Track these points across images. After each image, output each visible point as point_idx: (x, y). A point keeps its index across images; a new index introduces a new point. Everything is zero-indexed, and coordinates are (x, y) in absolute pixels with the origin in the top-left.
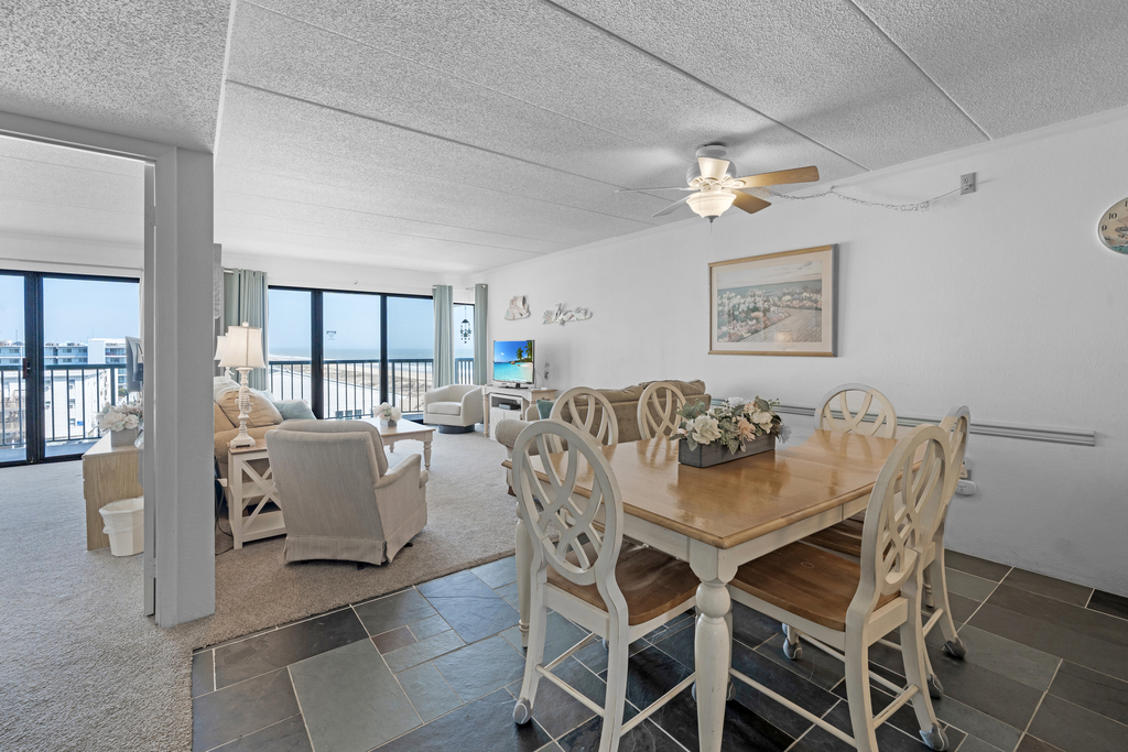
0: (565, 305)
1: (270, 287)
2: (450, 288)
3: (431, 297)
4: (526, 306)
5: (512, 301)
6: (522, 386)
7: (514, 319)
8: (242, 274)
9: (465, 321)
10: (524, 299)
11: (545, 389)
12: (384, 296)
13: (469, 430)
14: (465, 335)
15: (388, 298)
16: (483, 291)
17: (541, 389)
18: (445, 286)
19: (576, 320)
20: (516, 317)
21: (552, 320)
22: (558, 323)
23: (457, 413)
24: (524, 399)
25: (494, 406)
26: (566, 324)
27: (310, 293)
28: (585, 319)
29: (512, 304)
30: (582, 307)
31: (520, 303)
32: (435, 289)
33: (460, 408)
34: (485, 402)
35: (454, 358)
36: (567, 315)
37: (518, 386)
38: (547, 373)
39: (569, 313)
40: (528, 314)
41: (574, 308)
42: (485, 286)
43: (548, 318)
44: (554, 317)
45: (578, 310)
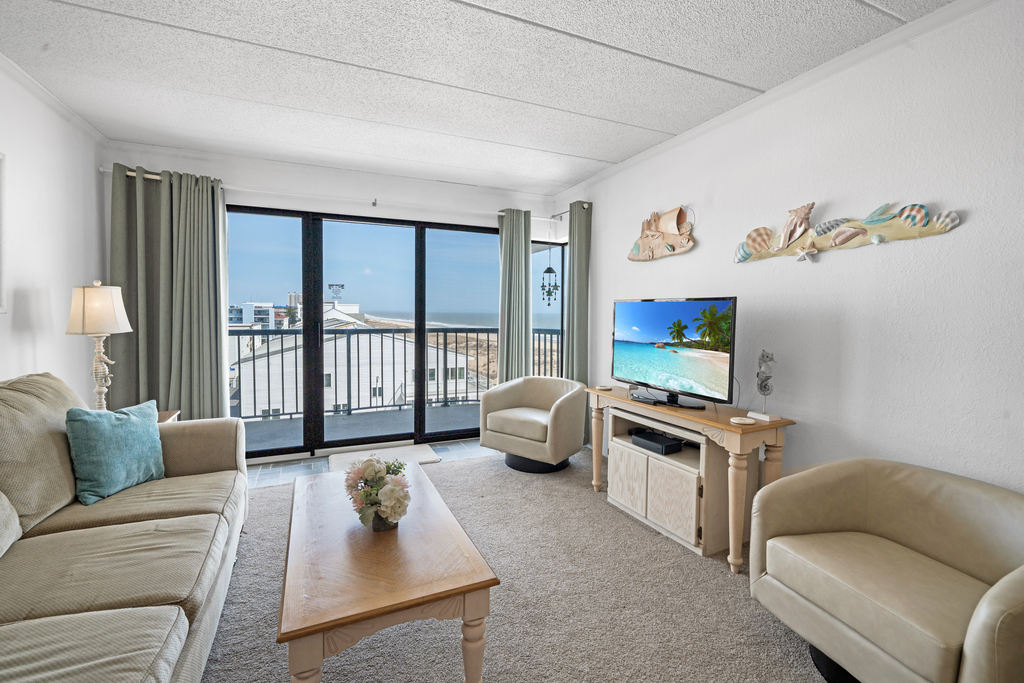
0: (826, 208)
1: (231, 208)
2: (527, 214)
3: (495, 231)
4: (685, 228)
5: (648, 225)
6: (682, 399)
7: (652, 258)
8: (176, 180)
9: (549, 270)
10: (681, 216)
11: (766, 418)
12: (421, 227)
13: (562, 467)
14: (549, 293)
16: (583, 216)
17: (754, 416)
18: (518, 211)
19: (875, 241)
20: (657, 253)
21: (774, 248)
22: (794, 254)
23: (538, 435)
24: (709, 441)
25: (616, 435)
26: (827, 258)
27: (301, 219)
28: (922, 235)
29: (649, 229)
30: (909, 203)
31: (669, 225)
32: (502, 217)
33: (547, 427)
34: (597, 424)
35: (531, 328)
36: (834, 233)
37: (673, 400)
38: (768, 378)
39: (843, 227)
40: (691, 243)
41: (862, 212)
42: (586, 206)
43: (757, 246)
44: (780, 240)
45: (885, 214)
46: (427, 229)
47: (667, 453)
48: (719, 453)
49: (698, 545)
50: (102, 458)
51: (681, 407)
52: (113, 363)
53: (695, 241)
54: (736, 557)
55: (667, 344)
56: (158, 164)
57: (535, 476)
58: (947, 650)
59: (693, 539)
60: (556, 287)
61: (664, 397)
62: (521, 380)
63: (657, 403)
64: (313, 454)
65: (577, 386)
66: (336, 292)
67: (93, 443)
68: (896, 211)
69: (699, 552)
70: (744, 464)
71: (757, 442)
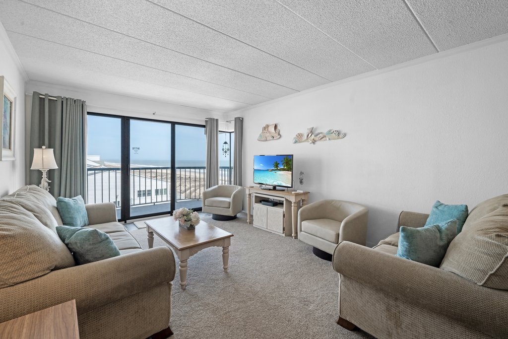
0: (316, 129)
2: (217, 120)
3: (204, 126)
4: (277, 131)
5: (264, 128)
6: (277, 188)
7: (266, 140)
8: (64, 101)
9: (226, 143)
10: (276, 127)
12: (174, 124)
13: (235, 218)
14: (226, 152)
15: (176, 126)
16: (240, 123)
17: (298, 191)
18: (214, 119)
19: (328, 139)
20: (268, 139)
21: (303, 140)
22: (309, 142)
23: (227, 206)
24: (286, 199)
25: (256, 202)
26: (318, 143)
27: (120, 119)
28: (338, 139)
29: (265, 130)
30: (335, 130)
31: (272, 129)
32: (207, 121)
33: (230, 202)
34: (249, 200)
35: (219, 166)
36: (318, 136)
37: (274, 188)
38: (302, 179)
39: (320, 135)
40: (279, 136)
41: (325, 131)
42: (241, 119)
43: (299, 139)
44: (305, 137)
45: (330, 132)
46: (176, 125)
47: (273, 206)
48: (289, 202)
49: (283, 233)
50: (73, 216)
51: (278, 190)
52: (50, 181)
53: (280, 135)
54: (294, 234)
55: (273, 170)
56: (55, 92)
57: (225, 222)
58: (337, 234)
59: (282, 232)
60: (228, 150)
61: (271, 187)
62: (216, 186)
63: (270, 190)
64: (125, 222)
65: (240, 187)
66: (136, 151)
67: (69, 210)
68: (332, 131)
69: (284, 235)
70: (296, 205)
71: (299, 198)
